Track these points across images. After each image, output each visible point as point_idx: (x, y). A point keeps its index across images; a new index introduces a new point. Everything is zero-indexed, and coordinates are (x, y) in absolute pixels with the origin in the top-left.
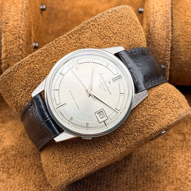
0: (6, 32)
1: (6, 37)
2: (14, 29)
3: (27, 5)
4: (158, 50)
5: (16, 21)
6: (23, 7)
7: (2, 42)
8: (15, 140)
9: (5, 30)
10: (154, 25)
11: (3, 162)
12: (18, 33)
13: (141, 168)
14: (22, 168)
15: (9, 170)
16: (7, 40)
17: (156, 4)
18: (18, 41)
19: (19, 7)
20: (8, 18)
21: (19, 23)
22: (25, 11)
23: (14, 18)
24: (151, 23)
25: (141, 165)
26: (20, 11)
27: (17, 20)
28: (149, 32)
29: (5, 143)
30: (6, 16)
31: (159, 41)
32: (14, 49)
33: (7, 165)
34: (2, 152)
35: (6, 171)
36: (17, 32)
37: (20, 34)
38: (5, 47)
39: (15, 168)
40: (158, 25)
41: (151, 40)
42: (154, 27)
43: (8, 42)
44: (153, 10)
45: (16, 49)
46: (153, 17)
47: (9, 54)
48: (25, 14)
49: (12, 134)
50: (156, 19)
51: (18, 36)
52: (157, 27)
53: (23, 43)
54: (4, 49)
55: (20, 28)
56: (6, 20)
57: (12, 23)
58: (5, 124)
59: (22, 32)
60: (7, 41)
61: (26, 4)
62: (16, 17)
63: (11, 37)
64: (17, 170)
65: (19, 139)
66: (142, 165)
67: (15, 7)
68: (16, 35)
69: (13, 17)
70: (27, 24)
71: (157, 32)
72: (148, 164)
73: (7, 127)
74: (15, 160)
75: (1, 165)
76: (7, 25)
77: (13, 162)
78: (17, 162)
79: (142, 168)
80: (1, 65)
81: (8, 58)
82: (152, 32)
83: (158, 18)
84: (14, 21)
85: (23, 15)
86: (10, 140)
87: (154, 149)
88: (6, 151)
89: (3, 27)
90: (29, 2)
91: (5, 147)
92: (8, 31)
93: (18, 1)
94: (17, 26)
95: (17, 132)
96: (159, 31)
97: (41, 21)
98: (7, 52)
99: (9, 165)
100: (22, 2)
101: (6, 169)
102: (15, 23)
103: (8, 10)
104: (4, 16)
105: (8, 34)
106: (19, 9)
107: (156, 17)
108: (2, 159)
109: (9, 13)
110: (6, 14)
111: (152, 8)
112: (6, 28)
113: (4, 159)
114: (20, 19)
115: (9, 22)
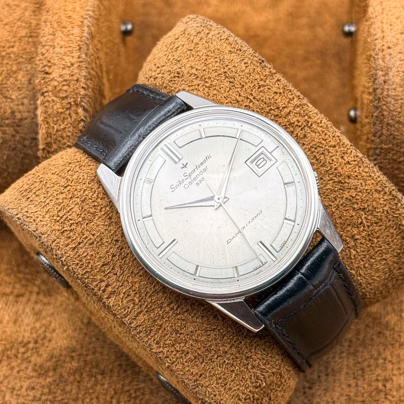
0: (46, 94)
1: (47, 104)
2: (64, 85)
3: (91, 30)
4: (398, 136)
5: (67, 67)
6: (83, 34)
7: (39, 117)
8: (76, 335)
9: (45, 89)
10: (387, 78)
12: (73, 93)
13: (363, 394)
14: (95, 400)
16: (50, 111)
17: (390, 28)
18: (75, 113)
19: (73, 34)
20: (49, 62)
21: (76, 71)
22: (88, 42)
23: (64, 60)
24: (380, 73)
25: (363, 387)
26: (77, 43)
27: (69, 64)
28: (375, 95)
29: (54, 342)
30: (45, 58)
31: (398, 114)
32: (65, 132)
33: (60, 395)
34: (48, 364)
36: (72, 92)
37: (78, 97)
38: (46, 128)
40: (395, 77)
41: (380, 112)
42: (385, 82)
43: (53, 116)
44: (381, 41)
45: (69, 131)
46: (383, 59)
47: (55, 143)
48: (87, 51)
51: (74, 102)
52: (392, 82)
53: (86, 117)
54: (44, 131)
55: (78, 84)
56: (45, 66)
57: (59, 73)
59: (83, 92)
60: (49, 113)
61: (88, 26)
62: (67, 59)
63: (58, 104)
65: (85, 331)
66: (366, 386)
67: (64, 35)
68: (69, 99)
69: (60, 59)
70: (92, 72)
71: (393, 94)
72: (380, 385)
73: (58, 303)
74: (79, 382)
75: (49, 395)
76: (48, 78)
77: (74, 387)
78: (83, 386)
79: (365, 395)
82: (382, 94)
83: (395, 61)
84: (64, 68)
85: (82, 52)
86: (65, 335)
87: (390, 347)
88: (57, 362)
89: (40, 82)
90: (95, 22)
91: (55, 351)
92: (51, 91)
93: (70, 22)
94: (70, 79)
95: (79, 315)
96: (398, 91)
97: (123, 59)
98: (51, 137)
99: (66, 393)
100: (80, 23)
102: (67, 71)
103: (49, 44)
104: (41, 57)
105: (50, 97)
106: (74, 40)
107: (390, 60)
108: (49, 380)
109: (52, 49)
110: (44, 52)
111: (380, 37)
112: (47, 83)
113: (54, 381)
114: (77, 62)
115: (52, 70)
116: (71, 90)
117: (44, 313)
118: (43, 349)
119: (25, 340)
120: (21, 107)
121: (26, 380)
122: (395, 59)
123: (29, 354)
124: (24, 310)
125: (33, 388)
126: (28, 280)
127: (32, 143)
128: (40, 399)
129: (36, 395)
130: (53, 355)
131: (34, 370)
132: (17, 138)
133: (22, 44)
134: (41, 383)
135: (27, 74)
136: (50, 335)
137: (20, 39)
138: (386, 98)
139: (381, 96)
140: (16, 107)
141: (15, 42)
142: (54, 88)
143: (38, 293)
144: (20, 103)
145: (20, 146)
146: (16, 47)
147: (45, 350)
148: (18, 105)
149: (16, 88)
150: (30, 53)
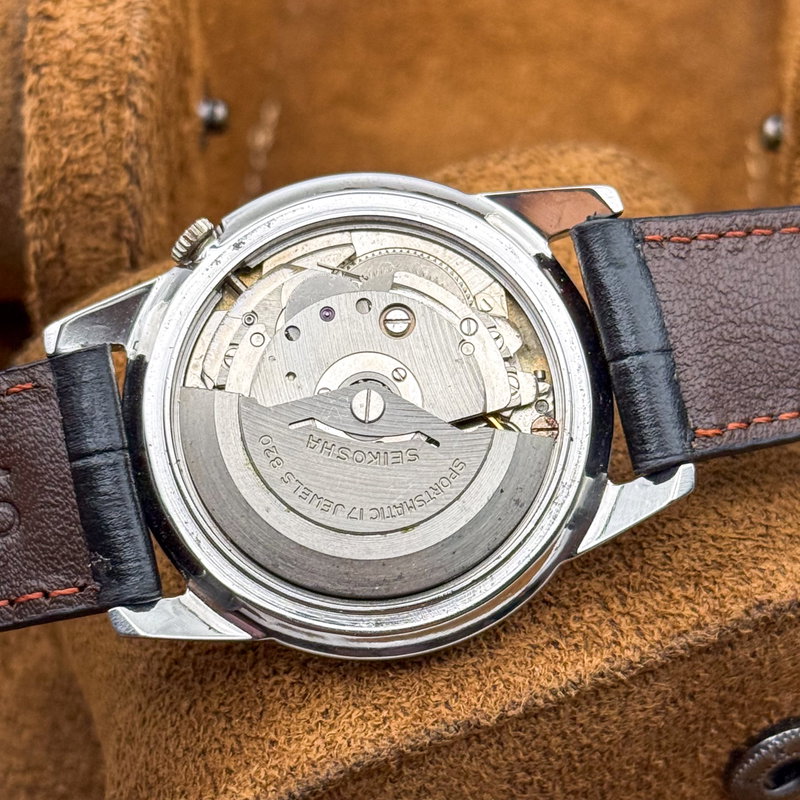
0: (44, 70)
1: (45, 95)
2: (88, 51)
5: (99, 5)
7: (27, 123)
9: (43, 59)
12: (110, 72)
16: (53, 112)
18: (113, 122)
21: (120, 16)
32: (88, 165)
36: (107, 68)
37: (122, 82)
45: (98, 164)
51: (114, 92)
54: (36, 161)
55: (125, 48)
56: (45, 1)
57: (80, 19)
60: (50, 118)
63: (72, 96)
68: (100, 84)
76: (52, 30)
81: (58, 211)
89: (32, 40)
92: (60, 63)
94: (105, 35)
102: (98, 16)
105: (54, 79)
112: (48, 42)
115: (62, 12)
116: (106, 64)
142: (64, 56)
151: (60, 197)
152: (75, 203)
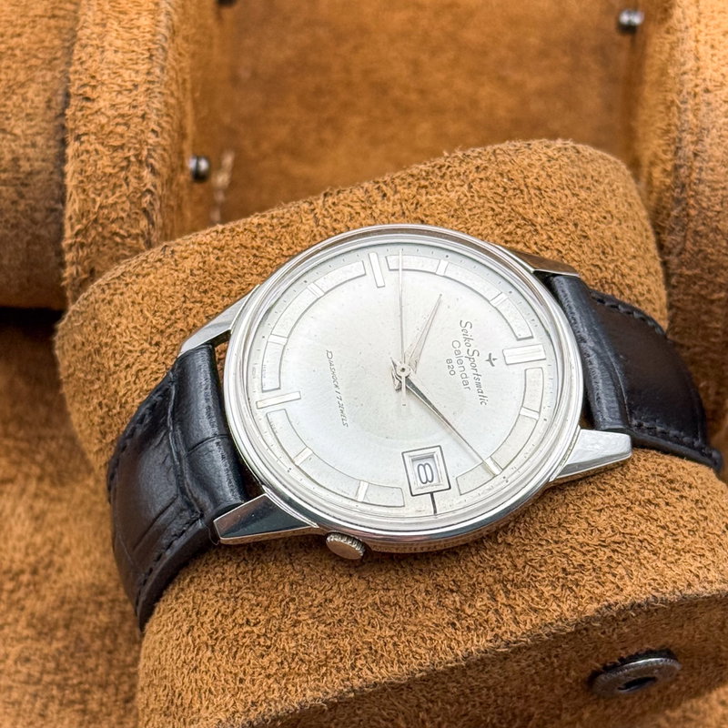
0: (83, 138)
1: (84, 157)
2: (117, 124)
3: (171, 20)
4: (712, 254)
5: (127, 90)
6: (158, 29)
7: (69, 179)
9: (83, 129)
10: (699, 147)
11: (63, 658)
12: (134, 141)
15: (88, 697)
16: (90, 170)
18: (135, 177)
19: (138, 27)
20: (93, 77)
21: (141, 99)
22: (166, 46)
23: (120, 76)
24: (688, 138)
26: (146, 45)
27: (129, 85)
28: (677, 177)
29: (66, 573)
30: (86, 70)
31: (716, 216)
32: (115, 210)
33: (76, 674)
34: (56, 615)
35: (72, 702)
36: (132, 137)
37: (143, 149)
38: (80, 200)
39: (111, 690)
40: (714, 147)
41: (683, 210)
42: (696, 155)
43: (94, 180)
45: (123, 210)
46: (696, 111)
47: (94, 228)
48: (163, 63)
49: (95, 534)
50: (706, 120)
51: (136, 156)
52: (709, 156)
53: (155, 186)
54: (76, 207)
55: (145, 123)
56: (84, 85)
57: (110, 100)
58: (67, 489)
59: (152, 139)
60: (88, 174)
61: (168, 14)
62: (126, 74)
63: (105, 158)
64: (120, 697)
67: (123, 27)
68: (126, 150)
69: (114, 73)
70: (170, 100)
71: (710, 178)
73: (76, 500)
74: (110, 652)
75: (56, 674)
76: (90, 108)
77: (101, 661)
78: (118, 660)
80: (62, 271)
81: (91, 243)
82: (689, 176)
83: (717, 116)
84: (120, 92)
85: (155, 64)
86: (87, 561)
88: (72, 611)
89: (74, 114)
91: (69, 591)
92: (95, 134)
94: (129, 113)
96: (719, 174)
98: (88, 218)
99: (87, 672)
100: (153, 7)
101: (74, 692)
102: (124, 99)
103: (94, 42)
104: (79, 68)
105: (91, 144)
107: (708, 114)
108: (56, 645)
109: (98, 52)
110: (84, 59)
111: (691, 70)
112: (87, 118)
113: (66, 648)
114: (145, 83)
115: (98, 94)
116: (131, 135)
117: (49, 517)
118: (47, 585)
119: (15, 567)
120: (30, 152)
121: (15, 643)
122: (718, 112)
123: (21, 594)
124: (13, 510)
125: (27, 660)
126: (22, 452)
127: (47, 217)
128: (39, 681)
129: (32, 672)
130: (64, 598)
131: (30, 625)
132: (21, 207)
133: (36, 30)
134: (41, 650)
135: (45, 90)
136: (60, 560)
137: (34, 21)
138: (695, 184)
139: (687, 181)
140: (21, 151)
141: (24, 26)
142: (99, 128)
143: (40, 479)
144: (29, 143)
145: (25, 222)
146: (26, 35)
147: (52, 588)
148: (25, 146)
149: (23, 115)
150: (53, 48)
151: (93, 233)
152: (104, 238)
